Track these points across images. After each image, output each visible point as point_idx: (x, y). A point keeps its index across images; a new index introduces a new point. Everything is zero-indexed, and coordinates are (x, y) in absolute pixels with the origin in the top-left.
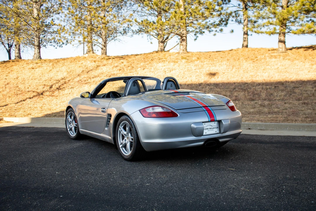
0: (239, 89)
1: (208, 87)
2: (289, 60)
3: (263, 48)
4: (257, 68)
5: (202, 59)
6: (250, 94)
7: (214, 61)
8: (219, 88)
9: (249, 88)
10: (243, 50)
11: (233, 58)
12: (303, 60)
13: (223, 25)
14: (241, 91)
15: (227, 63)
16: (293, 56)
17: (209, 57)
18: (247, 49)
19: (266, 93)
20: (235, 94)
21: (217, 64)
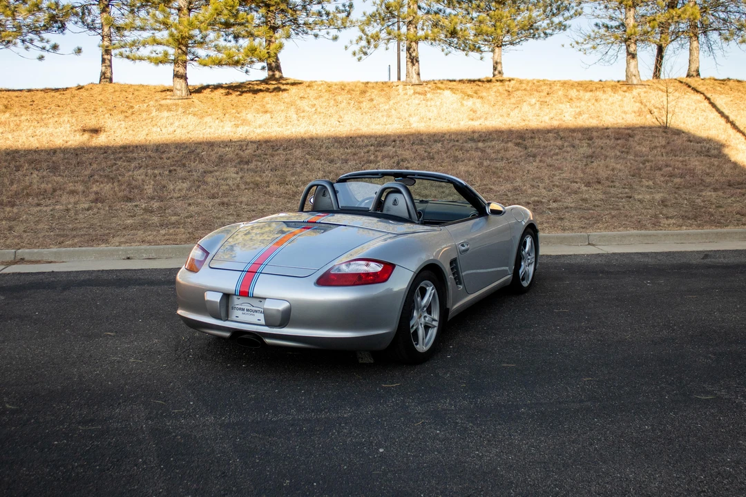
0: (101, 176)
1: (37, 172)
2: (194, 115)
3: (143, 86)
4: (133, 130)
5: (16, 109)
6: (123, 187)
7: (43, 114)
8: (60, 175)
9: (120, 175)
10: (103, 90)
11: (82, 106)
12: (221, 115)
13: (55, 29)
14: (106, 180)
15: (70, 119)
16: (202, 105)
17: (32, 105)
18: (110, 87)
19: (154, 185)
20: (95, 188)
21: (50, 121)
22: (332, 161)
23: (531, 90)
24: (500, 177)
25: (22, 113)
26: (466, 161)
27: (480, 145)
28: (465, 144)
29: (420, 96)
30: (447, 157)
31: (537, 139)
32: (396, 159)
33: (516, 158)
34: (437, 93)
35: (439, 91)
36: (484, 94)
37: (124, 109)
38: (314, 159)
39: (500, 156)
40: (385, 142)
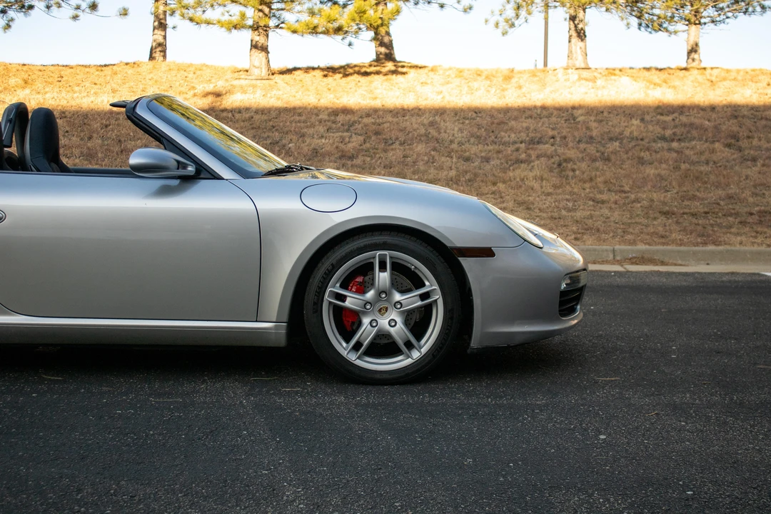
2: (278, 99)
3: (207, 65)
5: (39, 86)
7: (75, 92)
10: (154, 67)
11: (127, 86)
12: (314, 101)
15: (111, 99)
16: (288, 88)
17: (60, 81)
18: (163, 64)
21: (85, 100)
22: (467, 159)
23: (744, 80)
24: (706, 183)
25: (47, 90)
26: (655, 163)
27: (675, 145)
28: (654, 144)
29: (588, 83)
30: (628, 158)
31: (756, 139)
32: (556, 159)
33: (727, 161)
34: (611, 80)
35: (613, 77)
36: (677, 83)
37: (182, 89)
38: (443, 155)
39: (703, 158)
40: (540, 138)
